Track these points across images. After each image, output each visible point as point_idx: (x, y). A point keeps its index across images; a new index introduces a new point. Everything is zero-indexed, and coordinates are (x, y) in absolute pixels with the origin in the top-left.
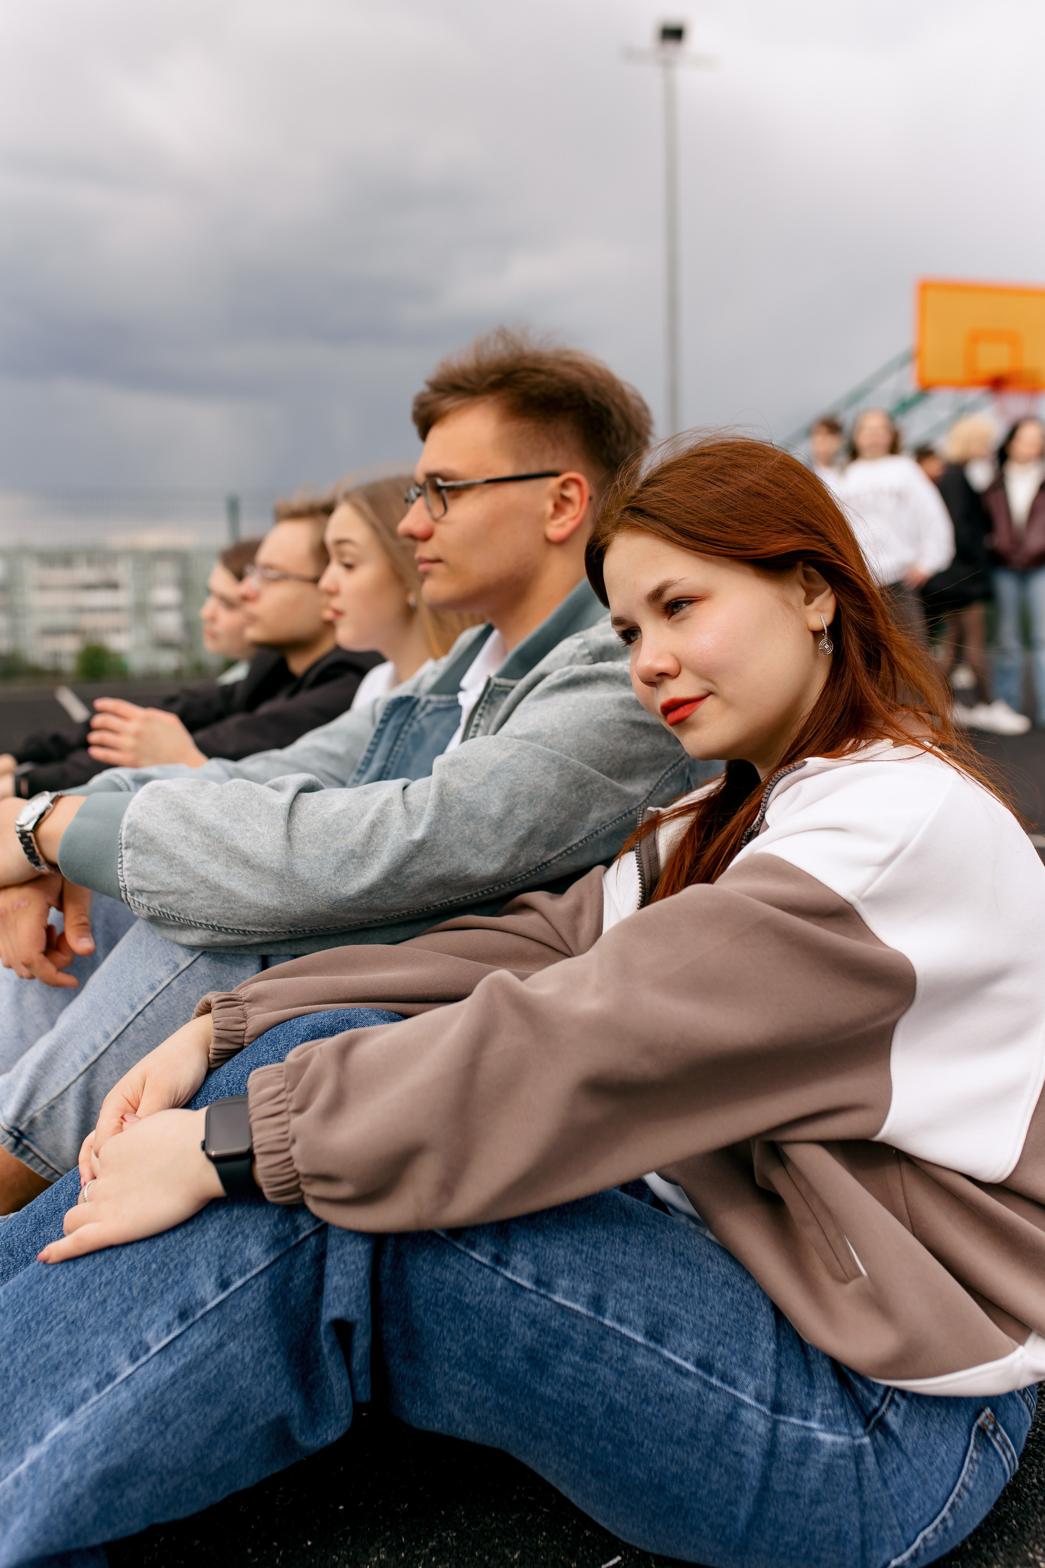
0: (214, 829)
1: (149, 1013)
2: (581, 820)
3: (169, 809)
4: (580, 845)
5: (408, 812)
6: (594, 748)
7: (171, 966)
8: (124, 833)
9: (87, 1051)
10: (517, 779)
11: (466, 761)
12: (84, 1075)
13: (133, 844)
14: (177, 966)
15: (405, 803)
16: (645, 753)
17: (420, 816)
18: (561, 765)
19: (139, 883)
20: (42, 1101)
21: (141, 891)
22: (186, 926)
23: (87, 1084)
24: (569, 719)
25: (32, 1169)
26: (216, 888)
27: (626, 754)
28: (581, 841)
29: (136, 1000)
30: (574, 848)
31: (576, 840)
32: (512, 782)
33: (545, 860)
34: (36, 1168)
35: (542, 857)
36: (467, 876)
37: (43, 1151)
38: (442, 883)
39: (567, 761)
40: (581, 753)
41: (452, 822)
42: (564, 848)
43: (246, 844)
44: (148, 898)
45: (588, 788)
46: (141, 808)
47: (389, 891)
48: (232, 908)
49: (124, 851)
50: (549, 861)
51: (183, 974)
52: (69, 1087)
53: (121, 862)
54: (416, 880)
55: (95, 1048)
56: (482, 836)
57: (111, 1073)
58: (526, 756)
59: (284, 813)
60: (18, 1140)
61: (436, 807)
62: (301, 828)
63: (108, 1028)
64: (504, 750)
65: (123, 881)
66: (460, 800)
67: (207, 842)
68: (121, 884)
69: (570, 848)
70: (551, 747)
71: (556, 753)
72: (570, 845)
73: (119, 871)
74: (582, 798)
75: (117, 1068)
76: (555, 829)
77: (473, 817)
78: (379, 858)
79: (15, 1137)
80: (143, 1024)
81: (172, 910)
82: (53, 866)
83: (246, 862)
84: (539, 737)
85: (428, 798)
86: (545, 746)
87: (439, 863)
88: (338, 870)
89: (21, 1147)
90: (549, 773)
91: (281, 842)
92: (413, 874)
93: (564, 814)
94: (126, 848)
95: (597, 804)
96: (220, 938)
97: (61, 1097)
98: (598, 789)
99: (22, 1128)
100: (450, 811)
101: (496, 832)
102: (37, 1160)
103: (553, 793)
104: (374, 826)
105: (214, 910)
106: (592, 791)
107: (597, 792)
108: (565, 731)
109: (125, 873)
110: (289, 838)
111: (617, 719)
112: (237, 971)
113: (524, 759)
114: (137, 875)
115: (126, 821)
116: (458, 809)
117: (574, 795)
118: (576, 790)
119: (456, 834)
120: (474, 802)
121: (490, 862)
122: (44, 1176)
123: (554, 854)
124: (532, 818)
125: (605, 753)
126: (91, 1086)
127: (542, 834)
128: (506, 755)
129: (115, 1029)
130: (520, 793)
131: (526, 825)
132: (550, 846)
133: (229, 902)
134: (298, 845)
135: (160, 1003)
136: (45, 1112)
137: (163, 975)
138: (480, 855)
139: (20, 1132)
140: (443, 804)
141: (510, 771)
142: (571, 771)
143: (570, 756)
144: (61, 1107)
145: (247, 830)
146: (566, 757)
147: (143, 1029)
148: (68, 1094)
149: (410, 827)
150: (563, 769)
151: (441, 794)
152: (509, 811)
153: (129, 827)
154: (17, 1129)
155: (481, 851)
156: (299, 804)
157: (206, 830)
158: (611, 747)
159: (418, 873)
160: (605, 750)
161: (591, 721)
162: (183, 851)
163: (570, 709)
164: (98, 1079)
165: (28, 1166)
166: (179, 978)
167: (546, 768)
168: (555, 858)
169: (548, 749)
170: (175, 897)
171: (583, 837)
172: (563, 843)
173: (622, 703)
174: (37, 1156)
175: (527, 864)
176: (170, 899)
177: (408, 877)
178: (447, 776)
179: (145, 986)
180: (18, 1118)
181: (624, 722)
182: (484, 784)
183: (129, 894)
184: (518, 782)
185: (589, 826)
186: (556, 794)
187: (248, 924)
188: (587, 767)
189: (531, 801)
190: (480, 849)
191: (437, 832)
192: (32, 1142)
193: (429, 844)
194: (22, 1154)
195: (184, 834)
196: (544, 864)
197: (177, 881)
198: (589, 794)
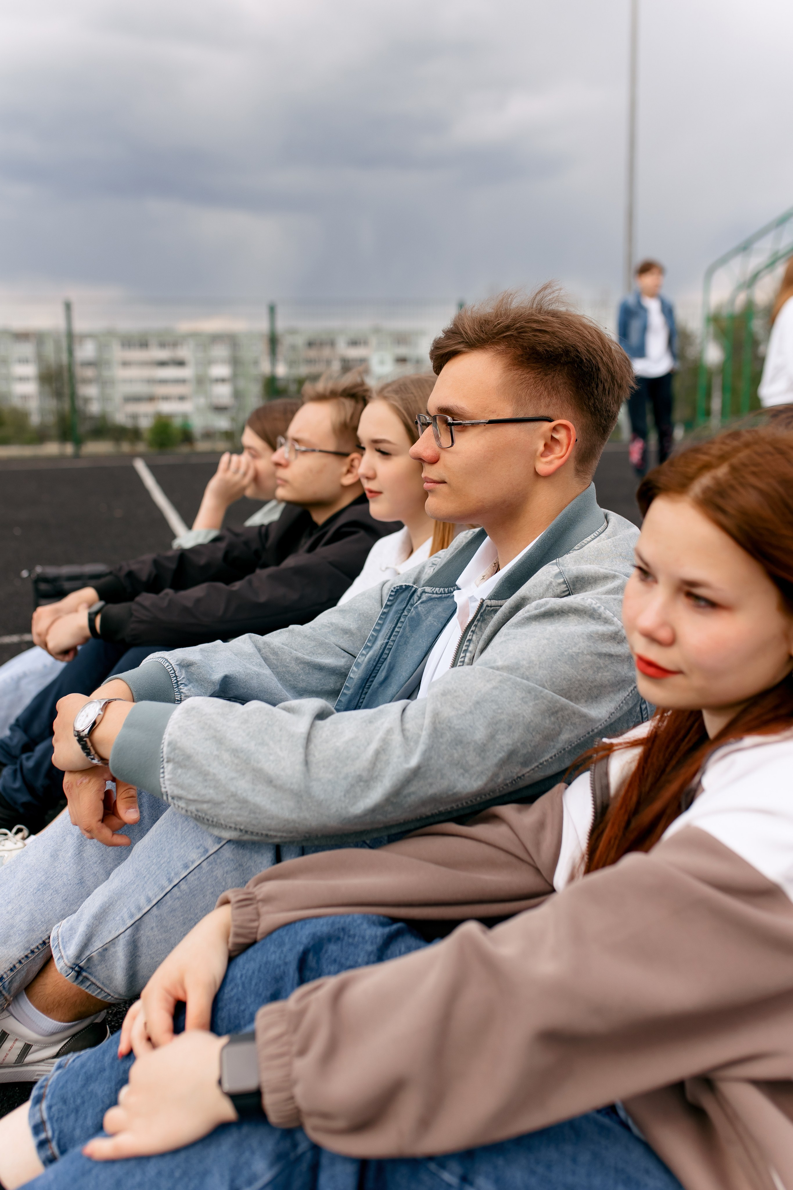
0: (242, 752)
1: (183, 886)
2: (553, 741)
3: (203, 728)
4: (550, 760)
5: (405, 738)
6: (564, 679)
7: (201, 850)
8: (165, 749)
9: (133, 910)
10: (499, 708)
11: (455, 691)
12: (131, 929)
13: (173, 759)
14: (207, 851)
15: (403, 730)
16: (608, 681)
17: (417, 742)
18: (536, 695)
19: (177, 792)
20: (97, 945)
21: (180, 798)
22: (217, 825)
23: (133, 935)
24: (544, 651)
25: (90, 993)
26: (244, 802)
27: (592, 682)
28: (551, 758)
29: (173, 875)
30: (545, 763)
31: (547, 757)
32: (494, 711)
33: (519, 775)
34: (93, 992)
35: (517, 773)
36: (455, 794)
37: (98, 980)
38: (434, 799)
39: (541, 692)
40: (553, 683)
41: (443, 747)
42: (536, 764)
43: (269, 767)
44: (187, 803)
45: (559, 715)
46: (179, 727)
47: (390, 808)
48: (257, 818)
49: (165, 765)
50: (523, 775)
51: (212, 857)
52: (119, 935)
53: (163, 772)
54: (412, 799)
55: (139, 909)
56: (468, 758)
57: (152, 928)
58: (506, 687)
59: (302, 741)
60: (79, 973)
61: (430, 736)
62: (316, 754)
63: (150, 894)
64: (488, 681)
65: (165, 788)
66: (450, 727)
67: (236, 761)
68: (163, 790)
69: (541, 764)
70: (528, 679)
71: (532, 684)
72: (541, 761)
73: (161, 780)
74: (554, 723)
75: (157, 926)
76: (530, 750)
77: (461, 742)
78: (382, 782)
79: (76, 971)
80: (178, 894)
81: (206, 814)
82: (102, 759)
83: (270, 781)
84: (518, 669)
85: (423, 725)
86: (523, 678)
87: (431, 785)
88: (347, 792)
89: (81, 978)
90: (526, 703)
91: (299, 767)
92: (409, 795)
93: (538, 738)
94: (168, 762)
95: (567, 727)
96: (246, 837)
97: (113, 942)
98: (568, 715)
99: (82, 964)
100: (441, 737)
101: (480, 755)
102: (93, 986)
103: (529, 720)
104: (378, 753)
105: (243, 818)
106: (563, 716)
107: (567, 717)
108: (540, 663)
109: (167, 783)
110: (307, 763)
111: (585, 652)
112: (255, 856)
113: (505, 690)
114: (177, 785)
115: (166, 738)
116: (448, 735)
117: (548, 721)
118: (549, 717)
119: (446, 757)
120: (462, 729)
121: (475, 781)
122: (99, 997)
123: (528, 770)
124: (510, 742)
125: (574, 682)
126: (137, 937)
127: (519, 755)
128: (489, 686)
129: (156, 896)
130: (501, 721)
131: (505, 749)
132: (525, 764)
133: (255, 813)
134: (314, 770)
135: (192, 879)
136: (99, 952)
137: (195, 857)
138: (466, 775)
139: (80, 967)
140: (436, 732)
141: (492, 701)
142: (545, 701)
143: (544, 687)
144: (112, 950)
145: (271, 754)
146: (541, 688)
147: (178, 898)
148: (119, 940)
149: (407, 756)
150: (538, 699)
151: (434, 723)
152: (492, 737)
153: (170, 744)
154: (77, 965)
155: (466, 771)
156: (314, 733)
157: (235, 752)
158: (579, 677)
159: (413, 793)
160: (574, 680)
161: (562, 654)
162: (215, 768)
163: (545, 642)
164: (142, 932)
165: (87, 991)
166: (208, 860)
167: (523, 698)
168: (528, 772)
169: (525, 681)
170: (209, 805)
171: (553, 754)
172: (536, 760)
173: (590, 636)
174: (93, 983)
175: (505, 779)
176: (205, 806)
177: (405, 797)
178: (439, 706)
179: (180, 864)
180: (79, 957)
181: (592, 654)
182: (471, 712)
183: (170, 799)
184: (500, 711)
185: (559, 746)
186: (532, 721)
187: (270, 830)
188: (558, 697)
189: (510, 727)
190: (466, 769)
191: (430, 758)
192: (90, 974)
193: (423, 770)
194: (82, 982)
195: (215, 753)
196: (520, 777)
197: (210, 793)
198: (560, 720)
